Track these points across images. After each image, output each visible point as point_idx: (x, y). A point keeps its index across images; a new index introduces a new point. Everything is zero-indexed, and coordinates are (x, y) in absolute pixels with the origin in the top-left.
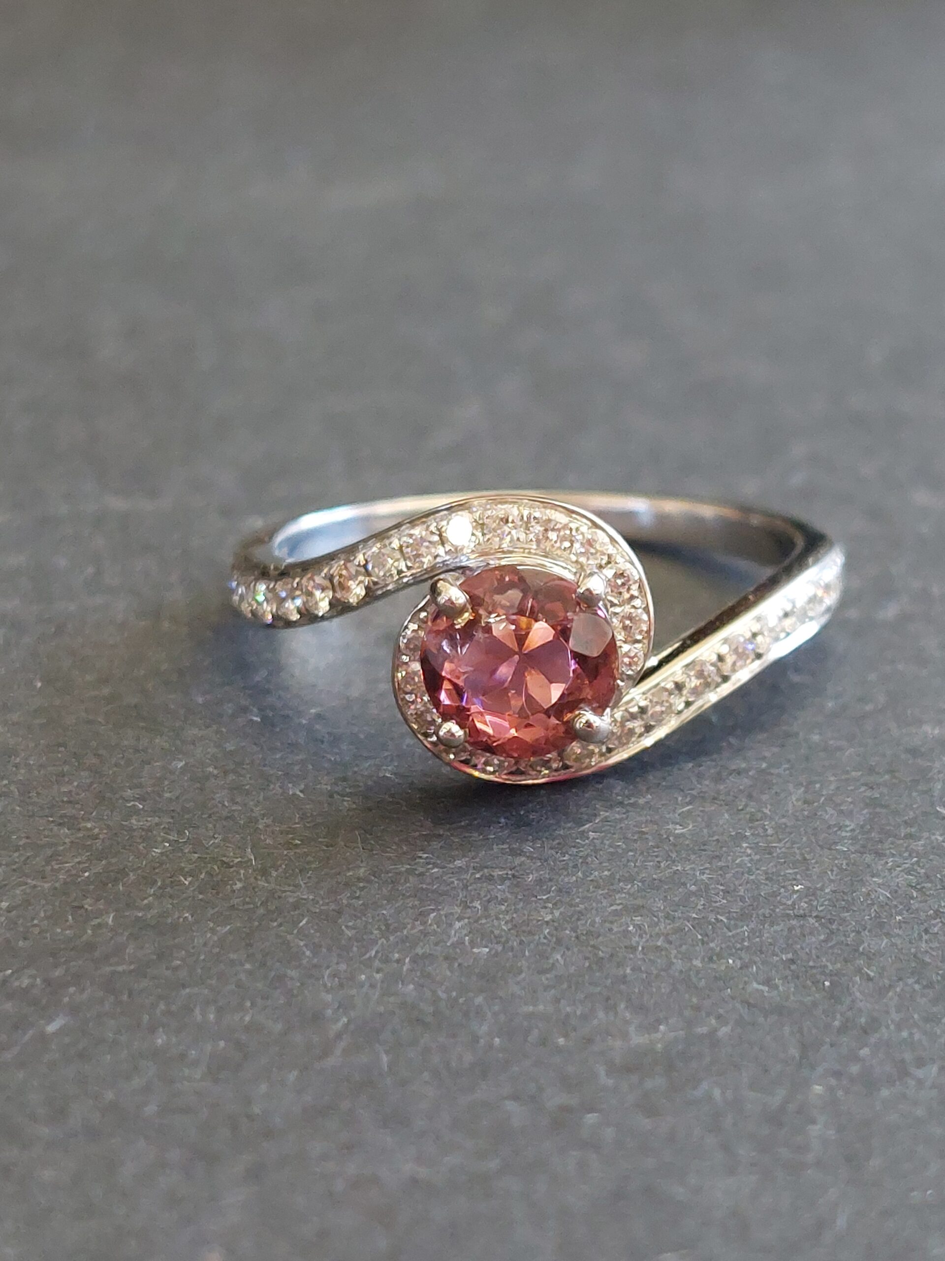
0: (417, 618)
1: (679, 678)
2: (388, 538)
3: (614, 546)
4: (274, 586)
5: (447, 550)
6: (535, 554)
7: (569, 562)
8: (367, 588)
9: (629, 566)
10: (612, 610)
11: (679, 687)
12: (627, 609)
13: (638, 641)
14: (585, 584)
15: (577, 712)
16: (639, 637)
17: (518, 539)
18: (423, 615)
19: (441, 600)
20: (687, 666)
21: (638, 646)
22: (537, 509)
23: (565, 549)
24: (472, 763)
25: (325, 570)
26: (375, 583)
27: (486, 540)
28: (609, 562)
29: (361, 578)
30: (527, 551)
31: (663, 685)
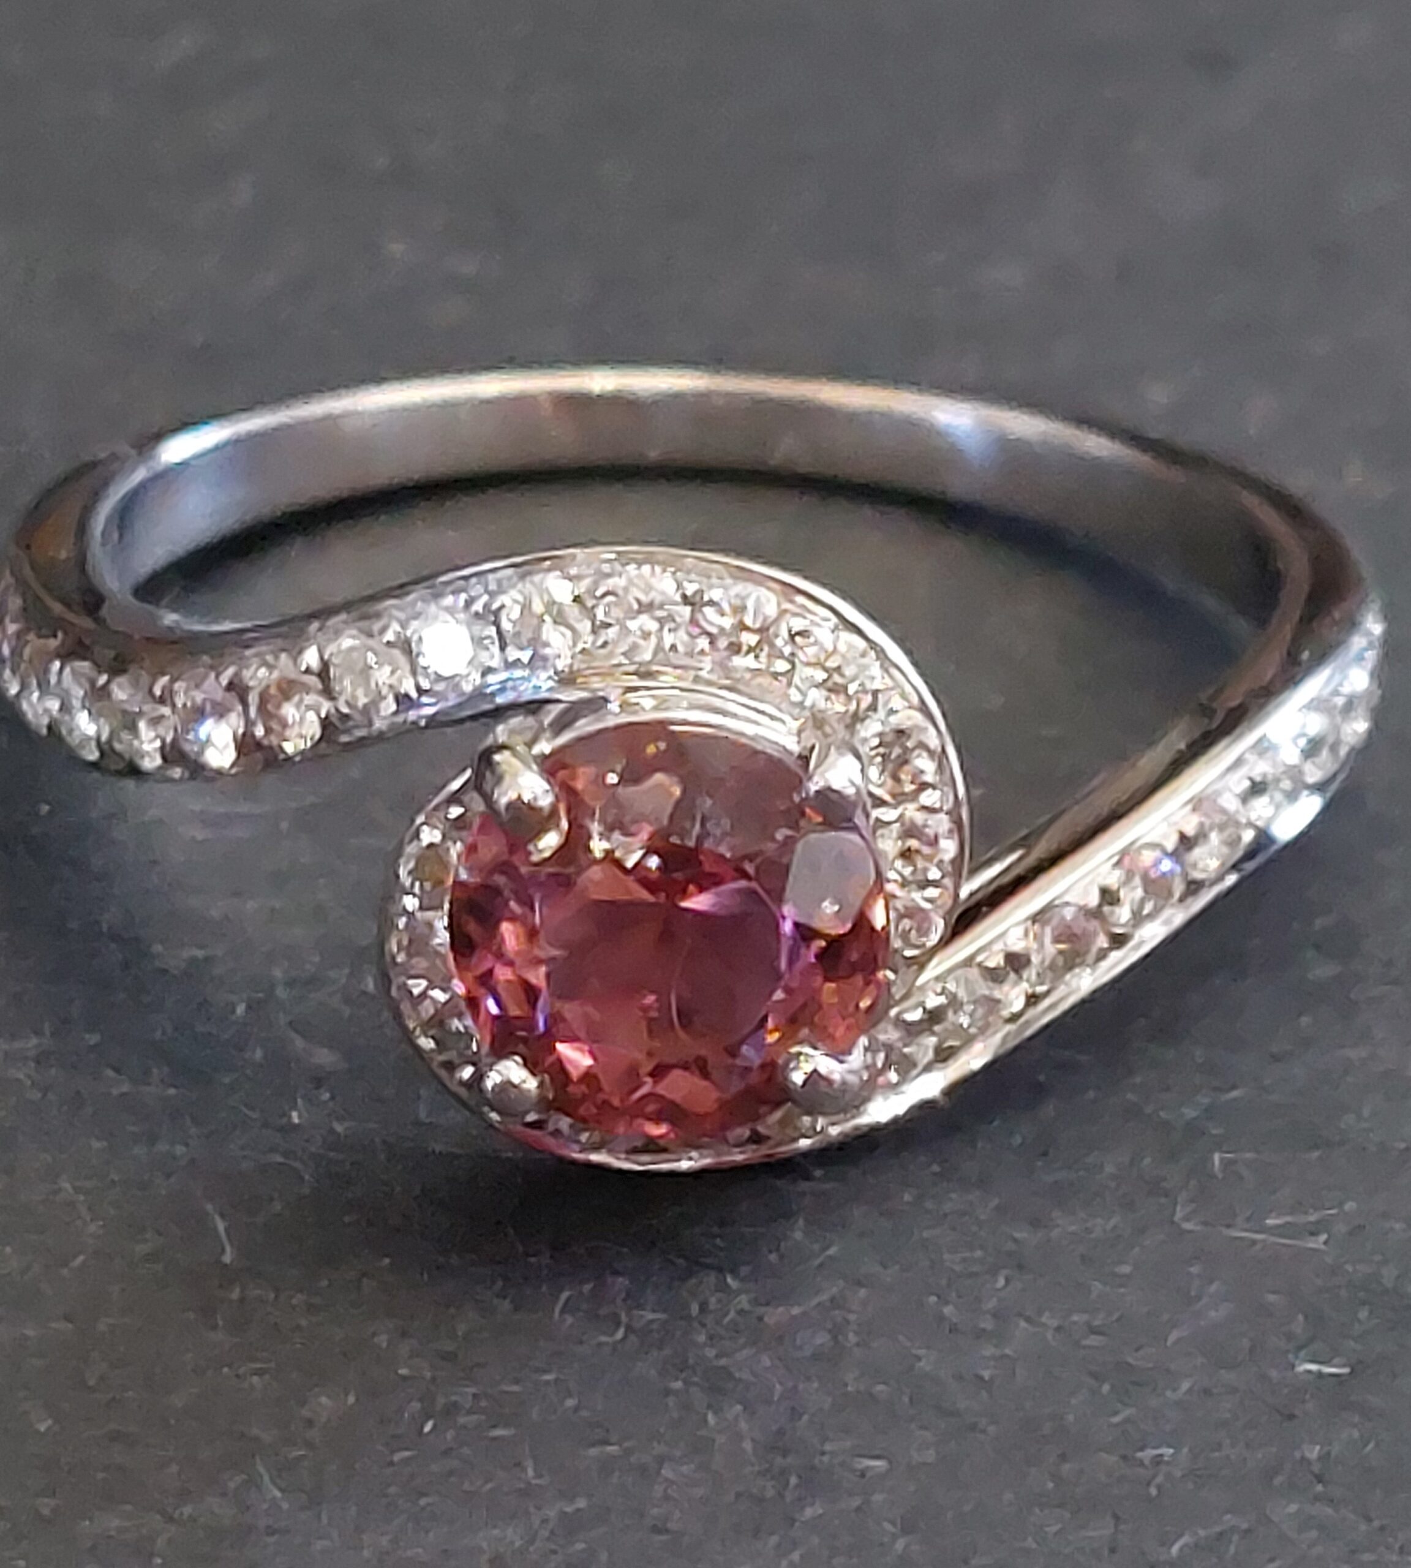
0: (441, 815)
1: (1016, 943)
2: (378, 615)
3: (887, 671)
4: (108, 682)
5: (510, 659)
6: (710, 683)
7: (783, 706)
8: (326, 723)
9: (918, 718)
10: (875, 813)
11: (1016, 962)
12: (910, 810)
13: (935, 884)
14: (822, 775)
15: (795, 1049)
16: (934, 874)
17: (673, 647)
18: (455, 811)
19: (504, 797)
20: (1035, 918)
21: (932, 892)
22: (714, 581)
23: (776, 675)
24: (551, 1127)
25: (230, 671)
26: (346, 717)
27: (600, 643)
28: (873, 707)
29: (310, 699)
30: (692, 673)
31: (979, 959)
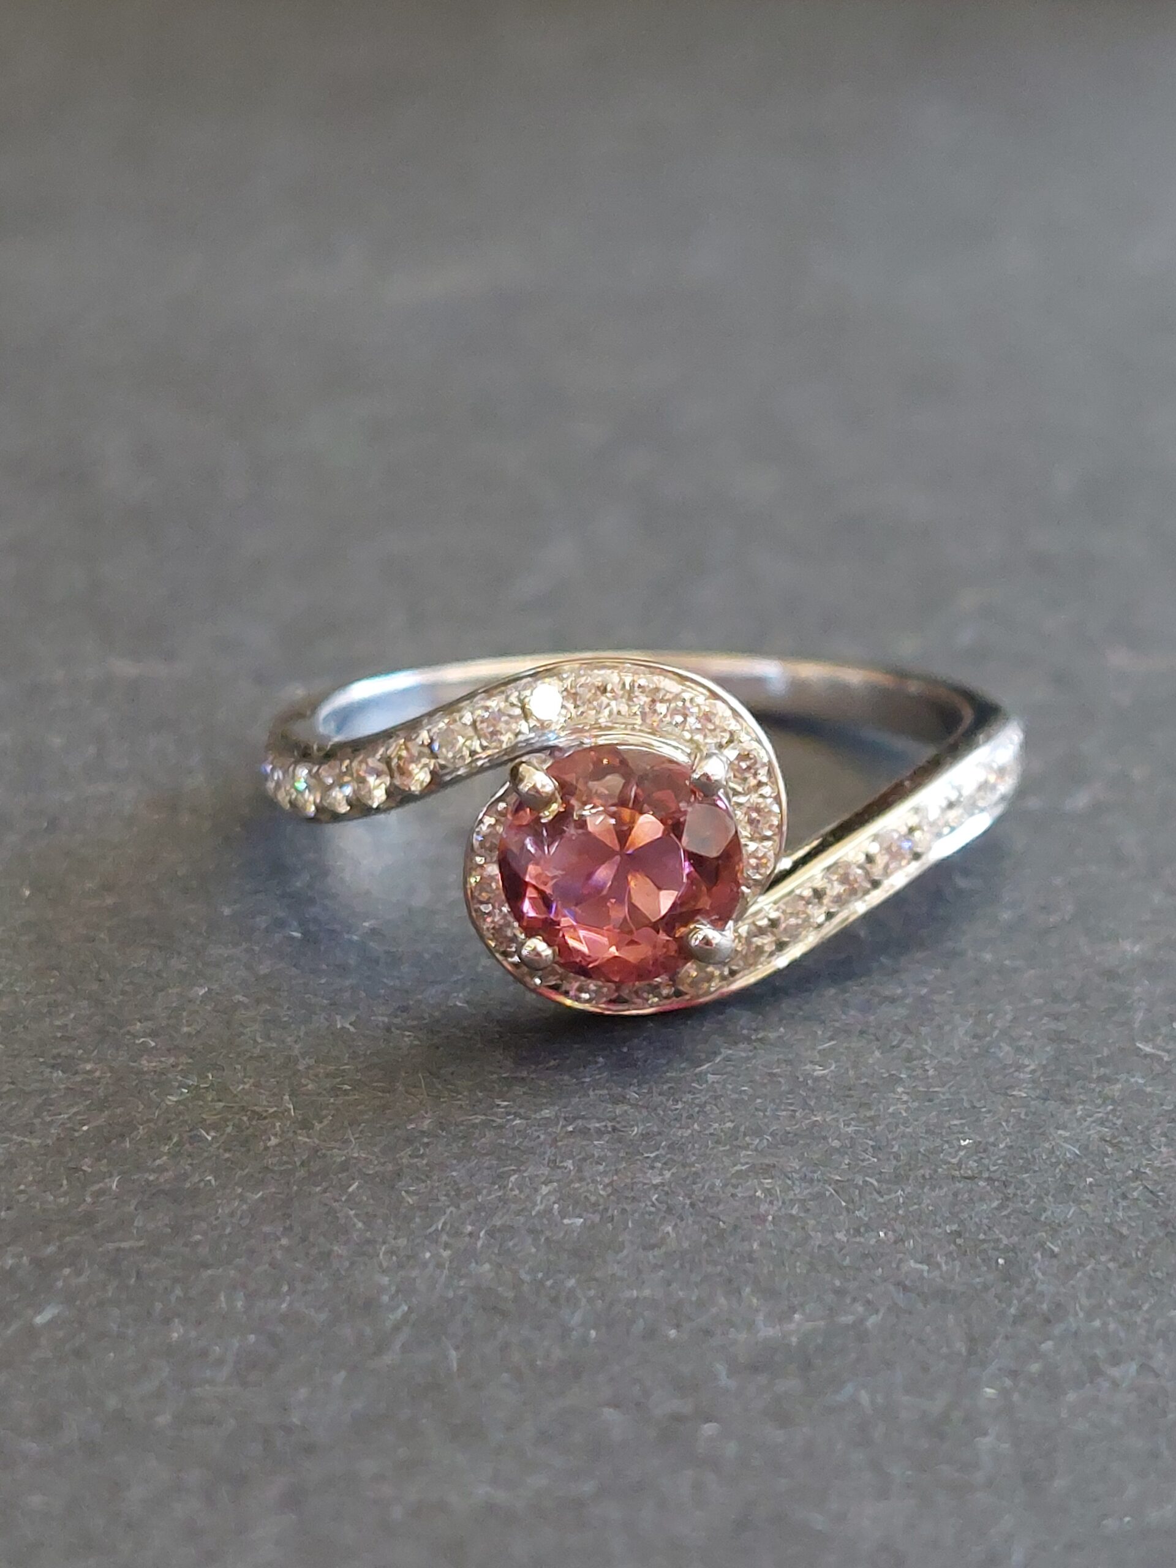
0: (494, 809)
1: (819, 884)
2: (459, 711)
3: (738, 721)
4: (318, 770)
5: (531, 726)
6: (640, 731)
7: (682, 741)
8: (433, 773)
9: (755, 745)
10: (735, 799)
11: (818, 894)
12: (754, 798)
13: (768, 838)
14: (701, 768)
15: (692, 926)
16: (769, 833)
17: (619, 713)
18: (501, 806)
19: (525, 787)
20: (828, 868)
21: (768, 844)
22: (642, 676)
23: (677, 725)
24: (563, 989)
25: (381, 751)
26: (443, 767)
27: (579, 713)
28: (731, 741)
29: (425, 760)
30: (630, 727)
31: (798, 892)
